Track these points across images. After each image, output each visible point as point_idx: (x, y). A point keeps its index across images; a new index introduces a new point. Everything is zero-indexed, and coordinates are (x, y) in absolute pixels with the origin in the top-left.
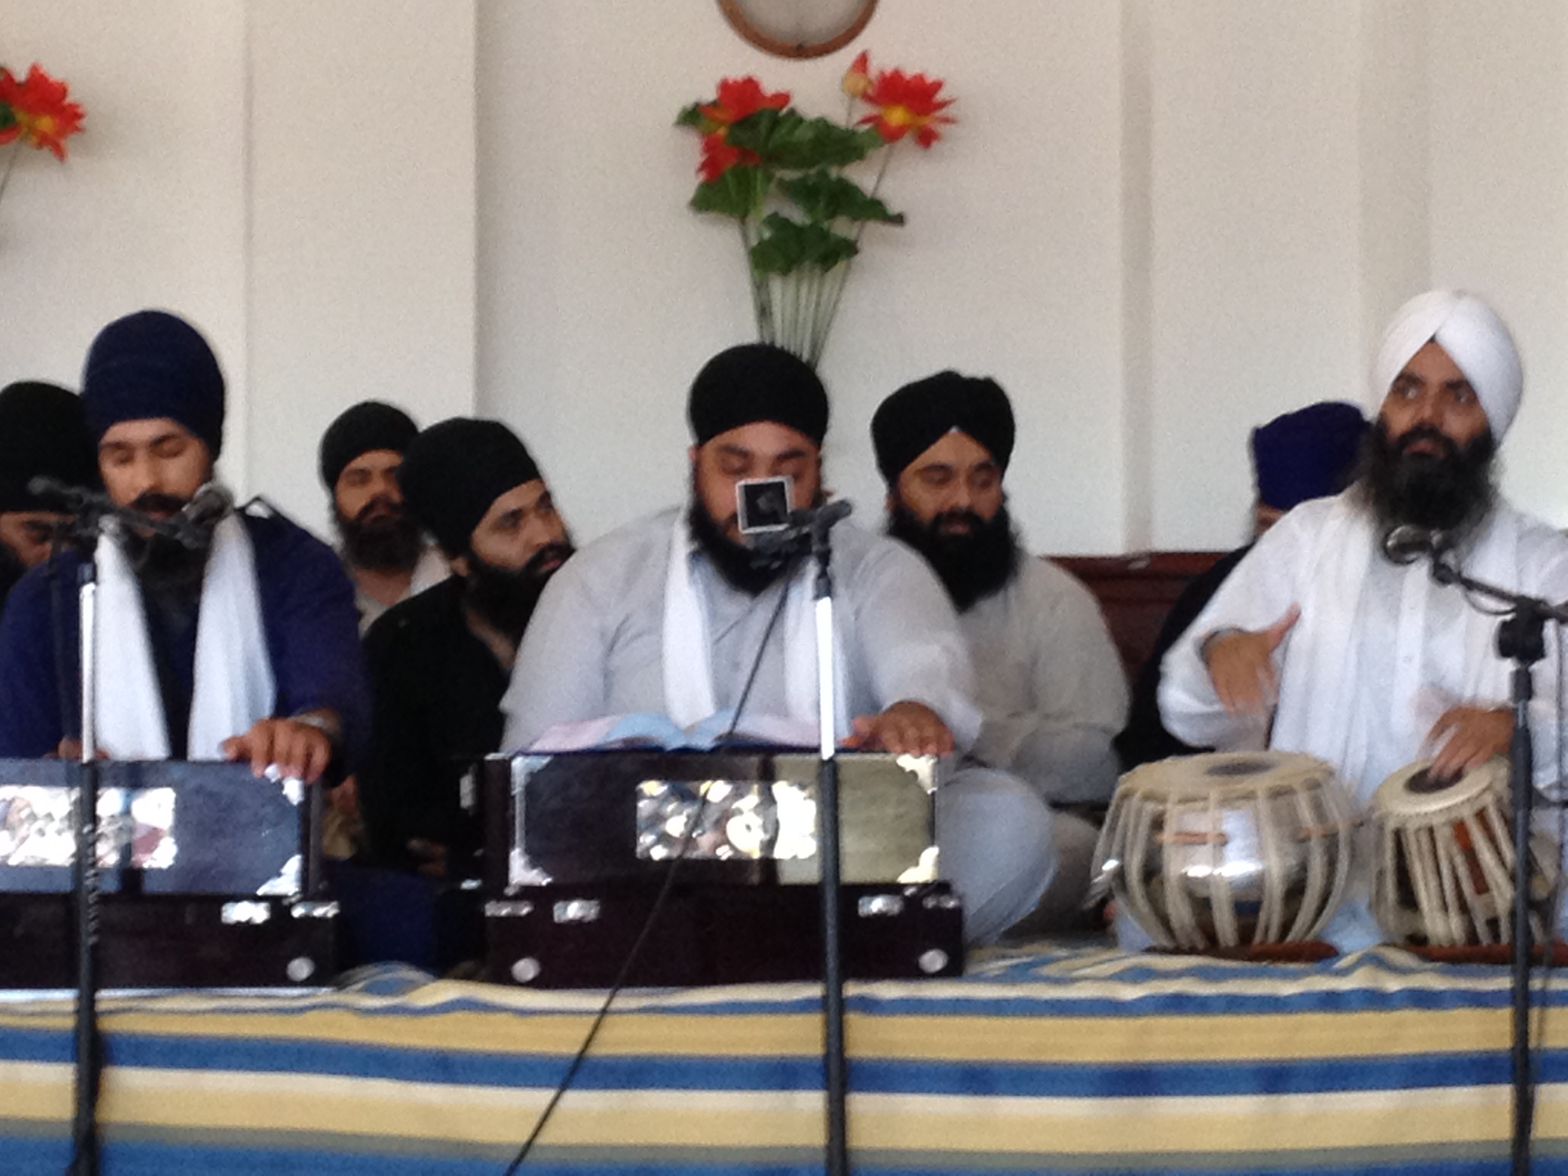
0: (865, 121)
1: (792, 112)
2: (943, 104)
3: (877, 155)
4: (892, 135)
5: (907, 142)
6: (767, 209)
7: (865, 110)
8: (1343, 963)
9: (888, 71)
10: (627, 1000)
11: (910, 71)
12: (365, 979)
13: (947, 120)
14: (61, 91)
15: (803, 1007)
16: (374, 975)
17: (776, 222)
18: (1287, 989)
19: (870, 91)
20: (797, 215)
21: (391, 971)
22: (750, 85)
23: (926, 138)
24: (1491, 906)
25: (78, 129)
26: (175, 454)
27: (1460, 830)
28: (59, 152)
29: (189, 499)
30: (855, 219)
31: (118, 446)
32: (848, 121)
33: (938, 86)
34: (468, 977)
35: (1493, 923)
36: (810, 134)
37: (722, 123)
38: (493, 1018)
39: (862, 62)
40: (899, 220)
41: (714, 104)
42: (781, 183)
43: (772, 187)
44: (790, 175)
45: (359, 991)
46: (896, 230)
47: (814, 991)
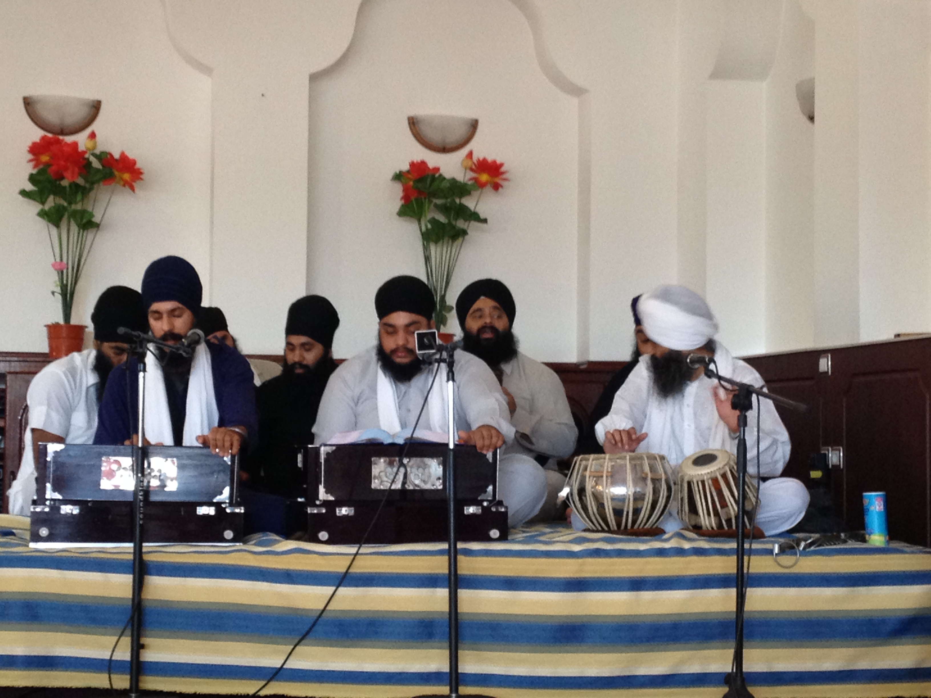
0: (471, 179)
1: (441, 175)
2: (503, 173)
3: (476, 194)
4: (481, 185)
5: (489, 189)
6: (429, 216)
7: (471, 175)
8: (666, 536)
9: (481, 159)
10: (366, 549)
11: (490, 159)
12: (255, 539)
13: (506, 180)
14: (134, 162)
15: (441, 552)
16: (260, 538)
17: (434, 221)
18: (642, 547)
19: (474, 167)
20: (442, 219)
21: (267, 536)
22: (423, 164)
23: (496, 187)
24: (728, 514)
25: (141, 179)
26: (179, 316)
27: (715, 481)
28: (132, 189)
29: (185, 337)
30: (465, 220)
31: (157, 312)
32: (464, 180)
33: (501, 165)
34: (299, 539)
35: (729, 521)
36: (448, 185)
37: (411, 179)
38: (310, 556)
39: (470, 155)
40: (485, 221)
41: (408, 172)
42: (436, 206)
43: (432, 206)
44: (439, 202)
45: (253, 545)
46: (485, 225)
47: (445, 546)
